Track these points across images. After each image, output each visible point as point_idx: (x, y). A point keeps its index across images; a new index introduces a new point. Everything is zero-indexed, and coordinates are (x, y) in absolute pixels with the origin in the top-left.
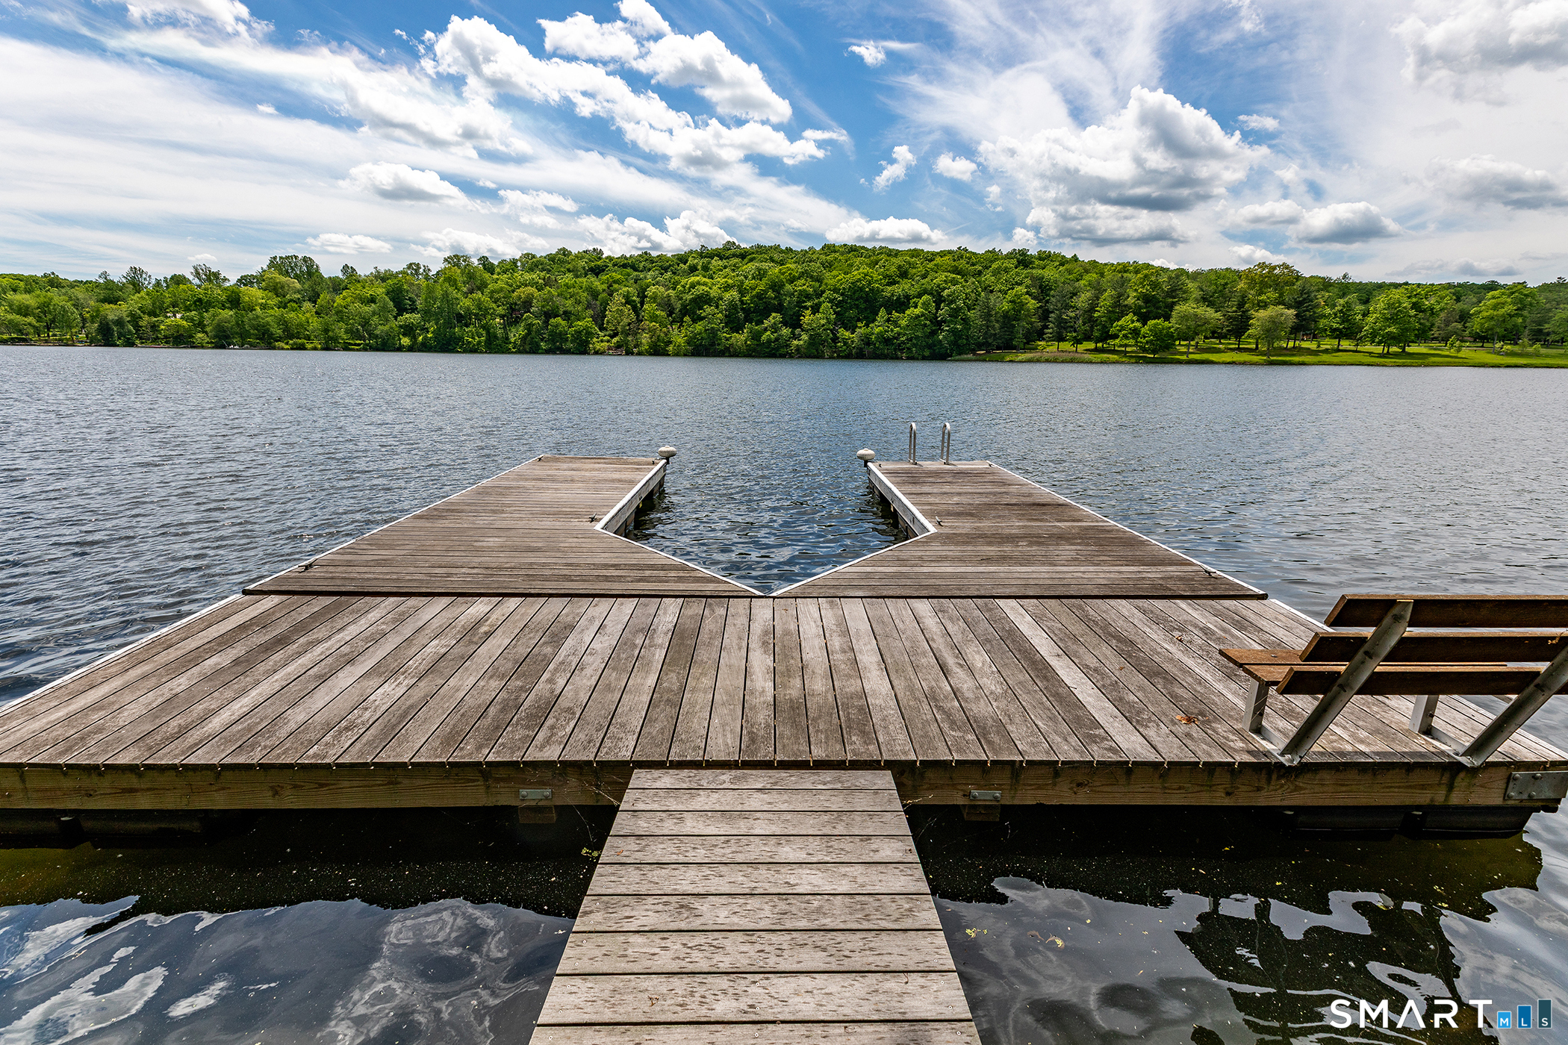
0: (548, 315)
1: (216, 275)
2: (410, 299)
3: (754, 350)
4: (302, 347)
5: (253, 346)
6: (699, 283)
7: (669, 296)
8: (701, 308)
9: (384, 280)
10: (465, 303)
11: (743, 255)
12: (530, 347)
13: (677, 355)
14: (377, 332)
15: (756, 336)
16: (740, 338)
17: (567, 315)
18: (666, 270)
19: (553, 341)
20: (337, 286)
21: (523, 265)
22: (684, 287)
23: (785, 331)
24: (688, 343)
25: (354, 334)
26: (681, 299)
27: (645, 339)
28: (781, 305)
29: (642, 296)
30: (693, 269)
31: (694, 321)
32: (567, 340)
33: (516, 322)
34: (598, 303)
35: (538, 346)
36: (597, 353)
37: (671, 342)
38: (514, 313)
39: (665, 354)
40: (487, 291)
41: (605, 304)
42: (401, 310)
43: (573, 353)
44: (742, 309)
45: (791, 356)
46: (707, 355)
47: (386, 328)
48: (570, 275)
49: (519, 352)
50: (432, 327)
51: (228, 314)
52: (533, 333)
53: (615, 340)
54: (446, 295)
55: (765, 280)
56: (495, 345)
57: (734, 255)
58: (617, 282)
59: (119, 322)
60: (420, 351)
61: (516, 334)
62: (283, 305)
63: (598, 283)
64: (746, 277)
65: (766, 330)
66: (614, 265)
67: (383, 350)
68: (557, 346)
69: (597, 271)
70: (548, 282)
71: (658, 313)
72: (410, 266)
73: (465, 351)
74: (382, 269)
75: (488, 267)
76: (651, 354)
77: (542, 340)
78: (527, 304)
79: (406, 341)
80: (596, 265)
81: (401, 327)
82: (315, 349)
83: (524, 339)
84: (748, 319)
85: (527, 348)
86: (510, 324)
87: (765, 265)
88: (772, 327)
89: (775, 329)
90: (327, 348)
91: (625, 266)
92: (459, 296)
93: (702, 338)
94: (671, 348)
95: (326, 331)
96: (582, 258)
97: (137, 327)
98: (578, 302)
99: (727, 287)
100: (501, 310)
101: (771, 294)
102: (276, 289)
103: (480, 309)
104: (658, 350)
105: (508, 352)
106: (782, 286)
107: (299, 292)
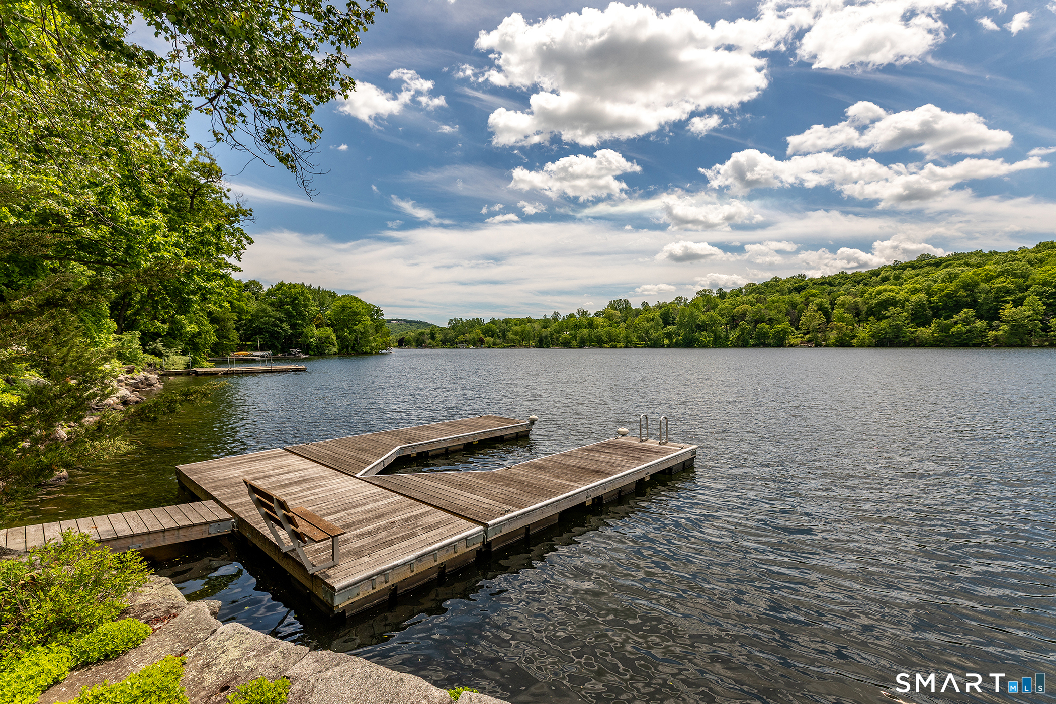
0: (757, 322)
1: (586, 312)
2: (673, 318)
3: (942, 341)
4: (615, 347)
5: (594, 347)
6: (885, 290)
7: (856, 302)
8: (886, 309)
9: (661, 308)
10: (703, 318)
11: (938, 263)
12: (742, 343)
13: (862, 345)
14: (652, 337)
15: (945, 329)
16: (925, 332)
17: (771, 321)
18: (859, 283)
19: (759, 339)
20: (638, 313)
21: (746, 291)
22: (870, 294)
23: (979, 324)
24: (873, 336)
25: (641, 339)
26: (868, 303)
27: (833, 336)
28: (975, 301)
29: (833, 304)
30: (885, 280)
31: (879, 320)
32: (769, 337)
33: (734, 328)
34: (796, 311)
35: (748, 342)
36: (791, 346)
37: (855, 337)
38: (734, 321)
39: (850, 346)
40: (717, 310)
41: (801, 312)
42: (666, 323)
43: (773, 347)
44: (930, 307)
45: (987, 345)
46: (890, 347)
47: (657, 334)
48: (778, 294)
49: (735, 347)
50: (682, 333)
51: (586, 331)
52: (745, 335)
53: (807, 336)
54: (692, 313)
55: (955, 282)
56: (719, 343)
57: (929, 264)
58: (814, 295)
59: (546, 337)
60: (674, 347)
61: (733, 335)
62: (611, 326)
63: (797, 298)
64: (935, 282)
65: (956, 323)
66: (813, 284)
67: (654, 347)
68: (762, 342)
69: (799, 290)
70: (759, 301)
71: (845, 315)
72: (677, 299)
73: (699, 347)
74: (661, 302)
75: (722, 295)
76: (837, 346)
77: (751, 338)
78: (743, 315)
79: (666, 342)
80: (799, 285)
81: (665, 334)
82: (621, 347)
83: (738, 338)
84: (936, 315)
85: (740, 344)
86: (731, 328)
87: (957, 270)
88: (963, 320)
89: (966, 322)
90: (626, 347)
91: (822, 284)
92: (699, 314)
93: (886, 333)
94: (855, 341)
95: (627, 338)
96: (789, 281)
97: (552, 339)
98: (780, 312)
99: (915, 291)
100: (724, 321)
101: (962, 293)
102: (609, 317)
103: (711, 321)
104: (843, 343)
105: (727, 347)
106: (977, 284)
107: (619, 318)
